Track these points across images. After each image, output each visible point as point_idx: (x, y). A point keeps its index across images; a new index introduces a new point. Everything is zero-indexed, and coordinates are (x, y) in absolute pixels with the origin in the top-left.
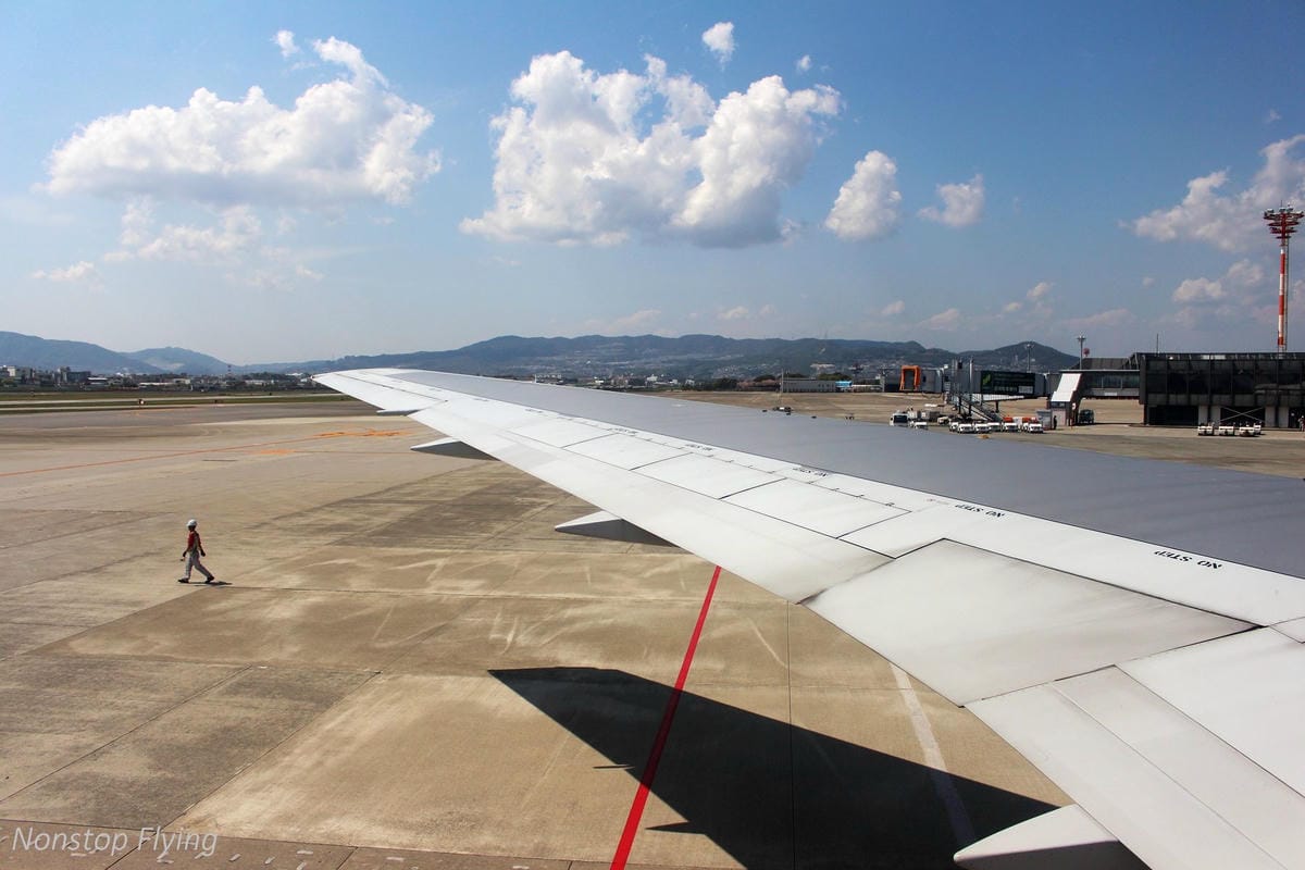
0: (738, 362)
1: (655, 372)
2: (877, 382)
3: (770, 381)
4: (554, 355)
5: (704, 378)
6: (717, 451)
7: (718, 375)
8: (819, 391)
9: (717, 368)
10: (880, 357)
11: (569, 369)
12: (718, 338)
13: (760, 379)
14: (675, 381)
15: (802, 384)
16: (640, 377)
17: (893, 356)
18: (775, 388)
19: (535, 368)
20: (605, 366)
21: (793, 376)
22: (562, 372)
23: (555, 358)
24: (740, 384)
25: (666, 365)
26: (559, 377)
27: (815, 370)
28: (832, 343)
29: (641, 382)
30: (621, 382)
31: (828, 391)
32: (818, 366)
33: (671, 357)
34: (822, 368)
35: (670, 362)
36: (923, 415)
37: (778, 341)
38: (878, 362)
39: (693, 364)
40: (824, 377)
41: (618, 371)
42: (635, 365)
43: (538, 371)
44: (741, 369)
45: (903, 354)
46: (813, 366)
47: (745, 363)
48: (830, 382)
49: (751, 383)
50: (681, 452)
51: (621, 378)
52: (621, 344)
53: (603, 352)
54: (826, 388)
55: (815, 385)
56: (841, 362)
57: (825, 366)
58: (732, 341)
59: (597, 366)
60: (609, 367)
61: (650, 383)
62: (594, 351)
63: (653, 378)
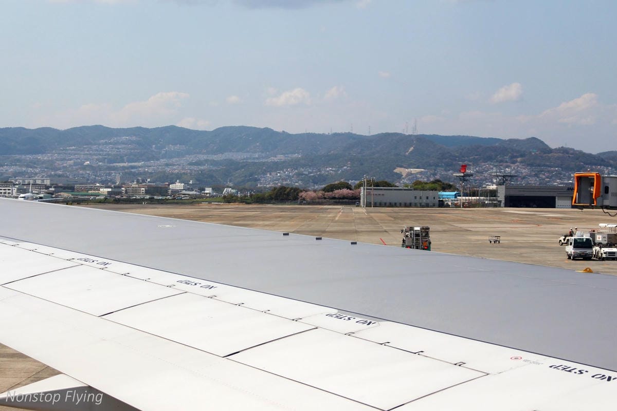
0: (295, 164)
1: (179, 177)
2: (493, 193)
3: (345, 191)
4: (38, 152)
5: (248, 185)
6: (220, 290)
7: (269, 182)
8: (416, 206)
9: (264, 173)
10: (489, 159)
11: (60, 172)
12: (267, 131)
13: (331, 188)
14: (208, 190)
15: (388, 195)
16: (160, 184)
17: (507, 158)
18: (353, 200)
19: (11, 170)
20: (110, 168)
21: (377, 185)
22: (50, 176)
23: (40, 157)
24: (303, 194)
25: (195, 168)
26: (47, 182)
27: (399, 176)
28: (422, 140)
29: (163, 191)
30: (135, 191)
31: (427, 206)
32: (404, 171)
33: (203, 157)
34: (410, 174)
35: (198, 163)
36: (599, 238)
37: (349, 136)
38: (486, 165)
39: (233, 166)
40: (418, 185)
41: (130, 175)
42: (153, 166)
43: (16, 174)
44: (299, 174)
45: (521, 156)
46: (397, 170)
47: (304, 166)
48: (431, 194)
49: (320, 194)
50: (170, 292)
51: (134, 185)
52: (134, 138)
53: (108, 149)
54: (424, 201)
55: (409, 196)
56: (437, 166)
57: (414, 171)
58: (285, 136)
59: (100, 168)
60: (115, 169)
61: (175, 192)
62: (94, 147)
63: (178, 186)
